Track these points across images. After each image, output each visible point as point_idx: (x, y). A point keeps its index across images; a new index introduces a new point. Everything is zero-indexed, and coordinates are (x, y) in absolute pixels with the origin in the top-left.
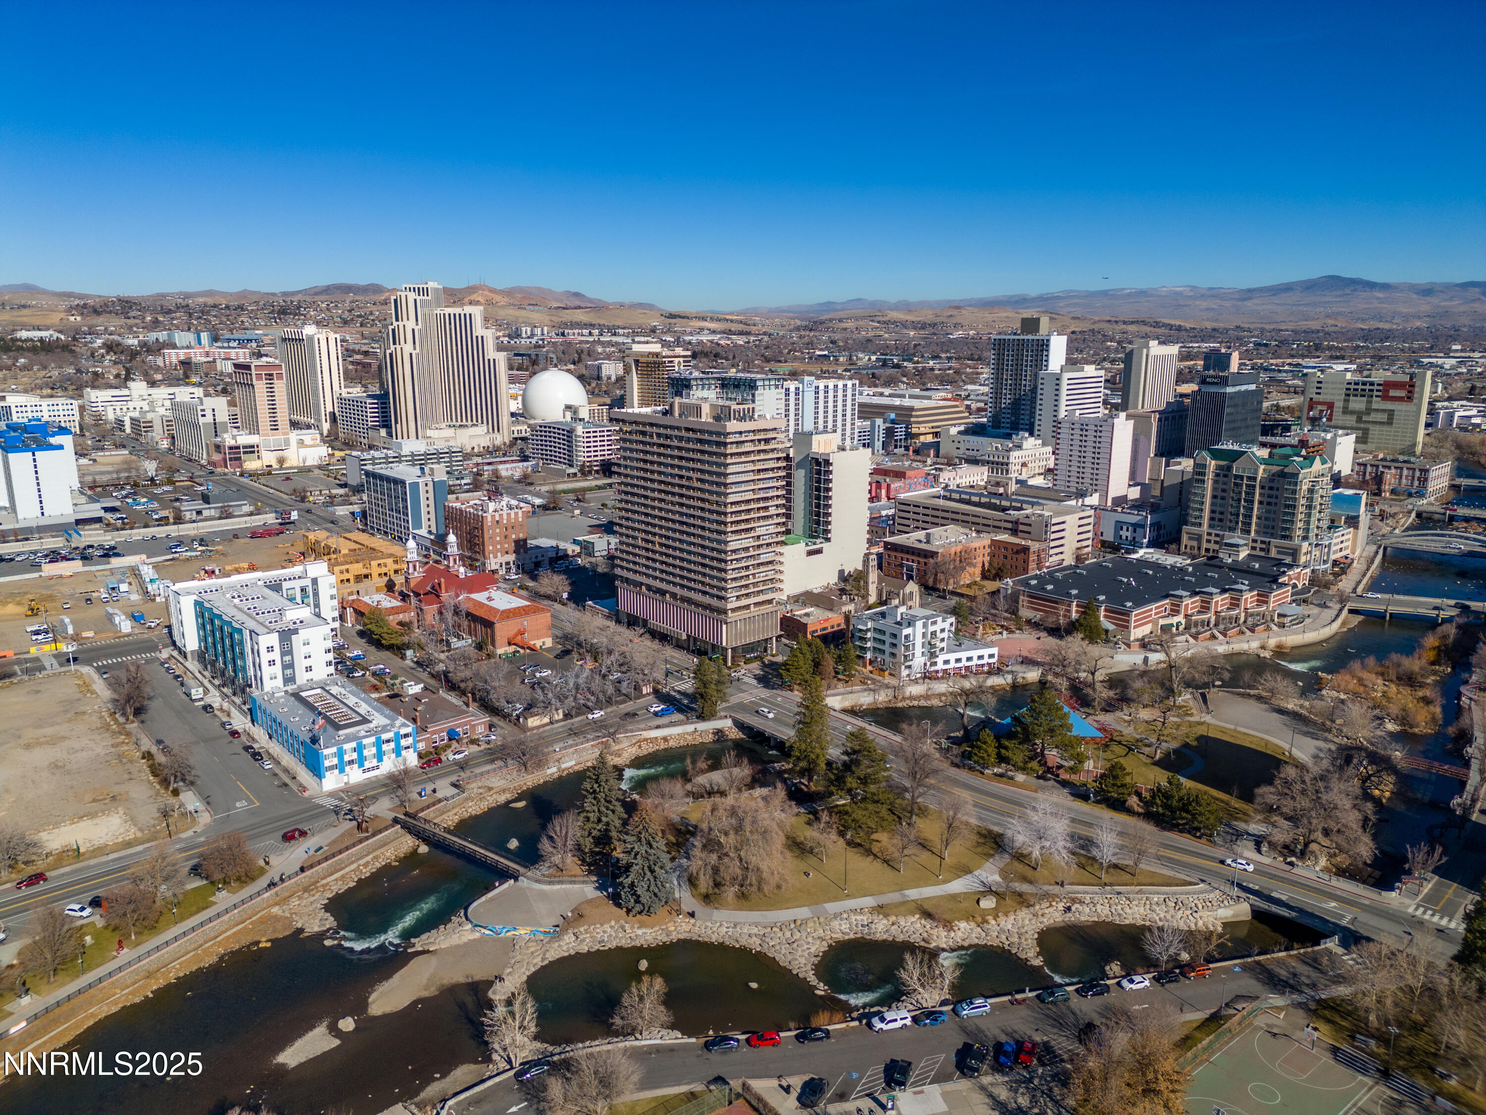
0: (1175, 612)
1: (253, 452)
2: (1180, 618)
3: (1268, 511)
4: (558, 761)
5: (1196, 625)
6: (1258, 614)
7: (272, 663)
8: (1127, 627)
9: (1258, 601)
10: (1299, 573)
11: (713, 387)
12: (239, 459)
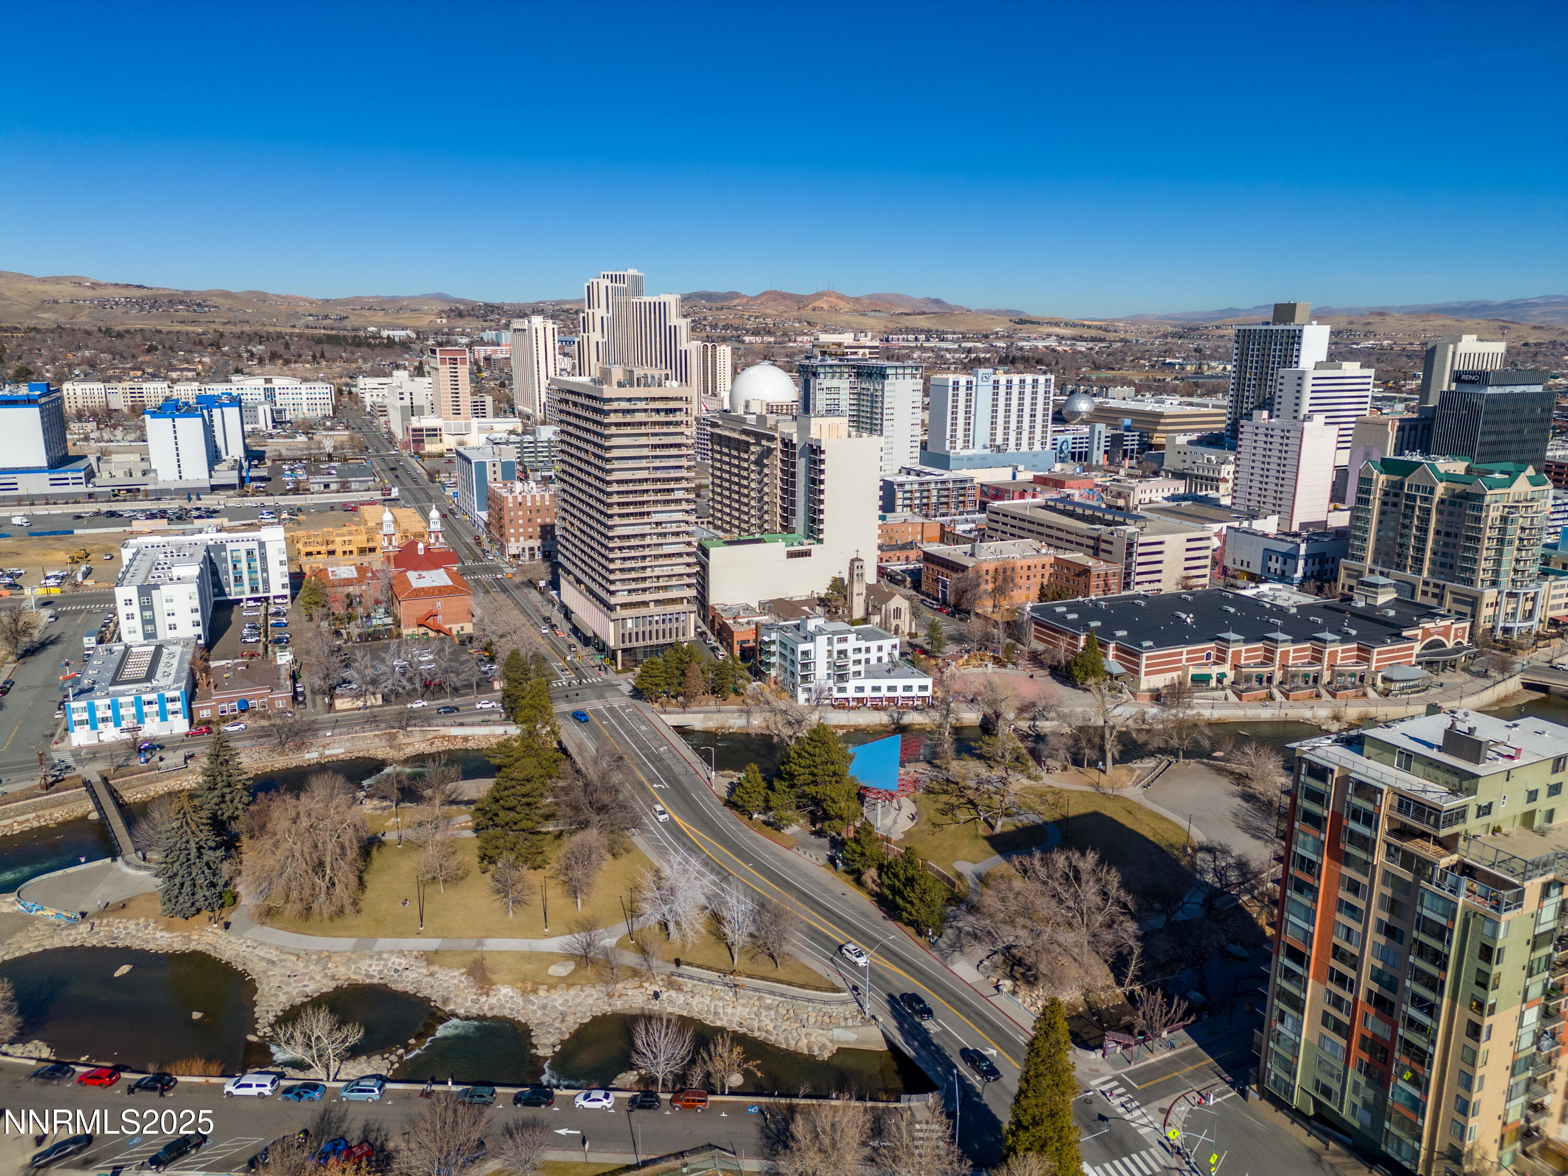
0: (1221, 660)
1: (436, 435)
2: (1226, 668)
3: (1446, 545)
4: (324, 747)
5: (1248, 679)
6: (1353, 675)
7: (130, 617)
8: (1137, 672)
9: (1358, 657)
10: (1448, 628)
11: (846, 376)
12: (423, 441)
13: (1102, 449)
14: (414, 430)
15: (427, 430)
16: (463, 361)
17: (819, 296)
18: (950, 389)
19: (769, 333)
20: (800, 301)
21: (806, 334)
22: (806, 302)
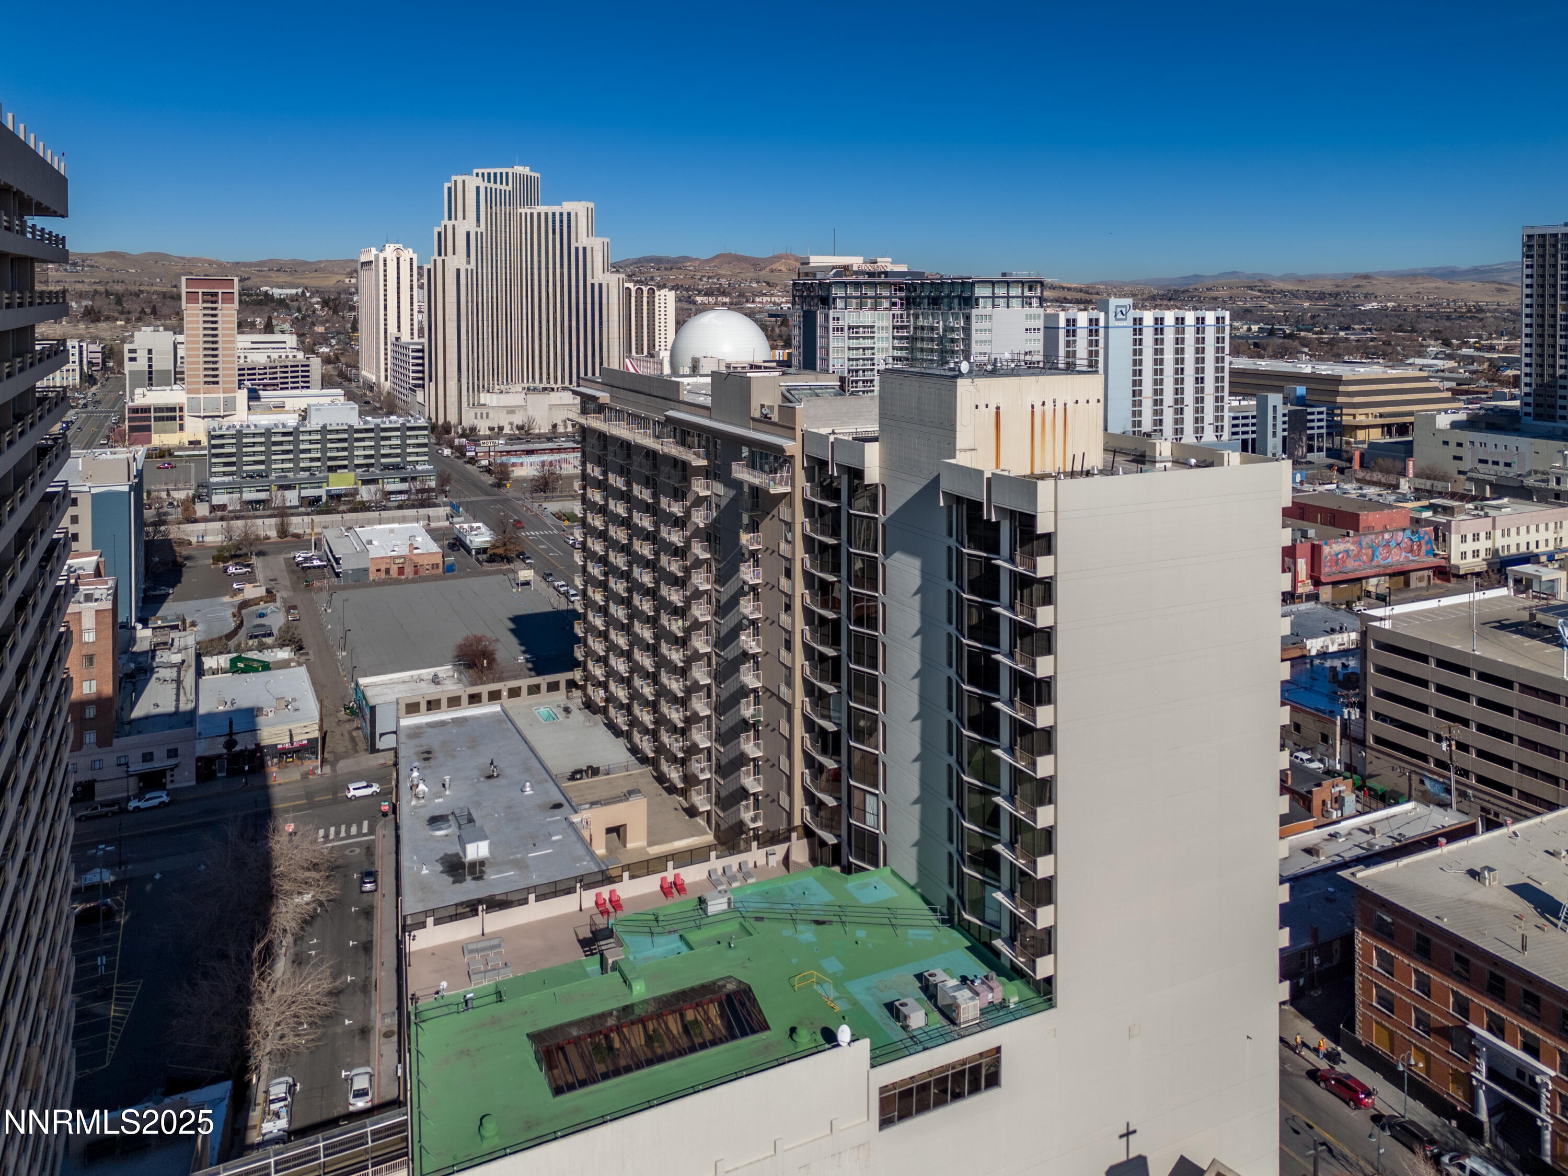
1: (174, 418)
11: (886, 304)
12: (148, 429)
13: (1280, 434)
14: (135, 410)
15: (156, 410)
16: (228, 297)
17: (776, 258)
18: (1062, 333)
19: (724, 294)
20: (756, 264)
21: (765, 295)
22: (762, 265)
